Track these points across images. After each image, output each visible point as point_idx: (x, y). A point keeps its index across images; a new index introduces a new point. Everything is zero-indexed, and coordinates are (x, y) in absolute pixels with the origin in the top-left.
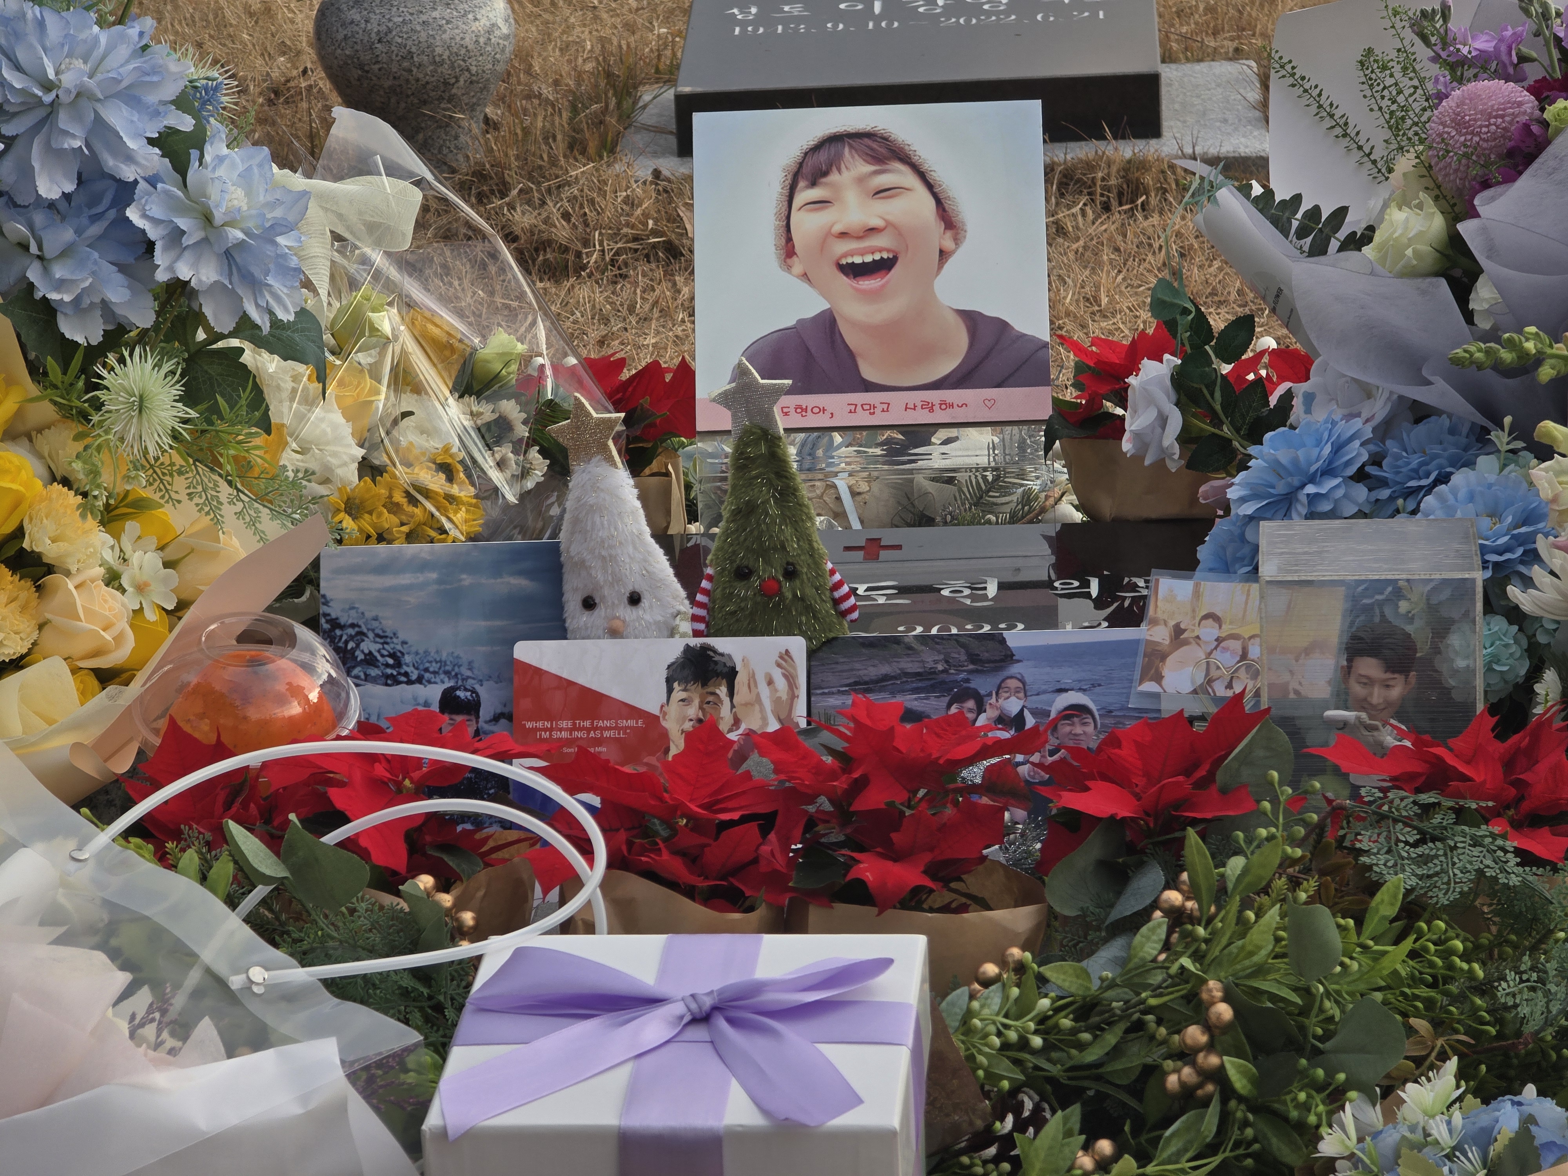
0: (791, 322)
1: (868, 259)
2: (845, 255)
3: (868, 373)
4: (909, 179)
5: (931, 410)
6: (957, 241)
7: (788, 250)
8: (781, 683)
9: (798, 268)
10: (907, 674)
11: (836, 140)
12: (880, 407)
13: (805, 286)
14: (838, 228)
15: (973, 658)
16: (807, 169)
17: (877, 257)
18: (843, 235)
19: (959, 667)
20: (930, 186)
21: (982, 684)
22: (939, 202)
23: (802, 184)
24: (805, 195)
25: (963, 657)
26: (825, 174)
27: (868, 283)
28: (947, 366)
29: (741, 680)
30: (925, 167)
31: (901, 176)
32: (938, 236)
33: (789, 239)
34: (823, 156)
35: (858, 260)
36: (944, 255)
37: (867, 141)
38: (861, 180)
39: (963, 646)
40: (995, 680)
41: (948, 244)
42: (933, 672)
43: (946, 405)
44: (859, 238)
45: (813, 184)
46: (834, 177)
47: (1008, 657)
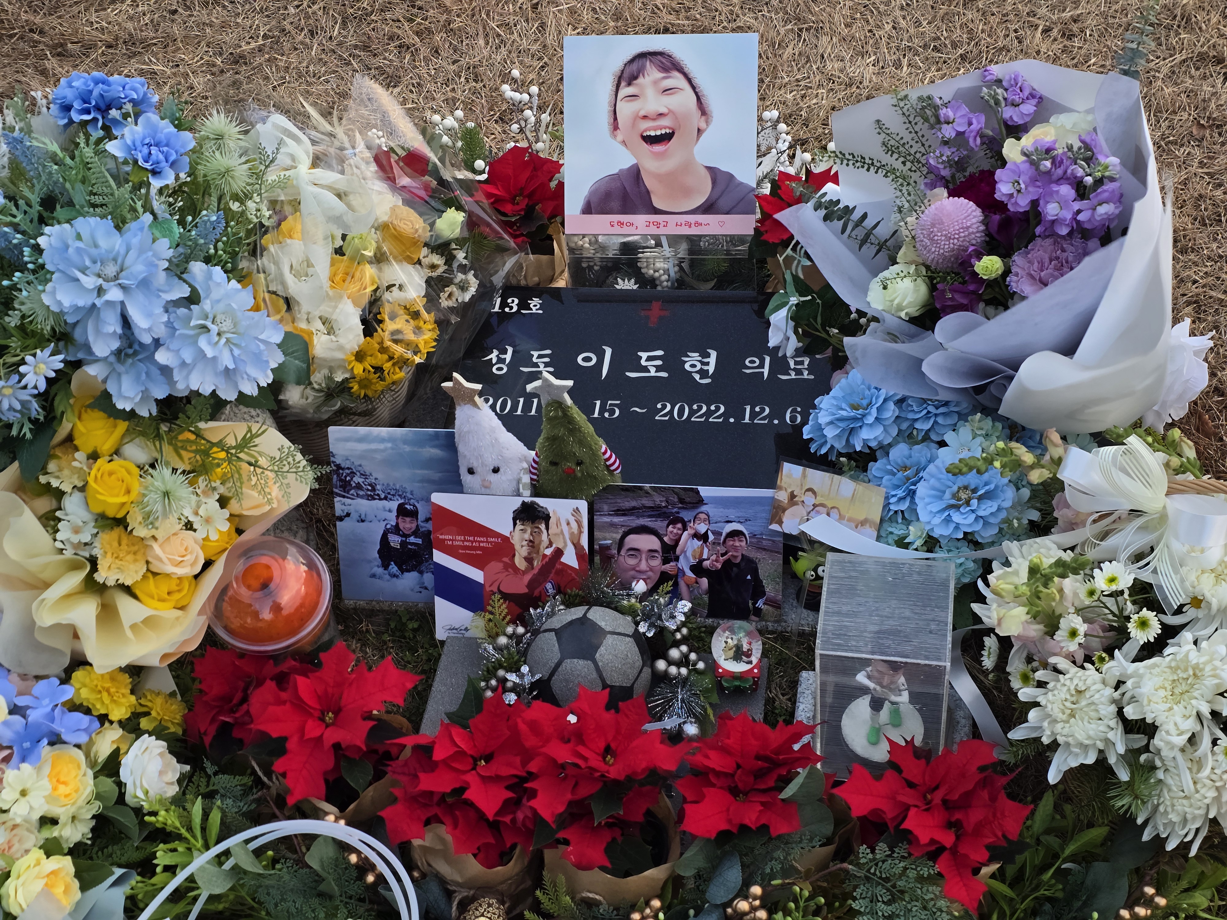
0: (616, 171)
1: (658, 133)
2: (645, 131)
3: (657, 203)
4: (681, 82)
5: (690, 226)
6: (707, 123)
7: (615, 126)
8: (574, 525)
9: (620, 137)
10: (645, 507)
11: (642, 56)
12: (663, 224)
13: (624, 148)
14: (642, 113)
15: (681, 501)
16: (625, 75)
17: (663, 132)
18: (645, 117)
19: (674, 505)
20: (694, 88)
21: (686, 515)
22: (698, 98)
23: (623, 84)
24: (625, 91)
25: (676, 500)
26: (636, 78)
27: (658, 148)
28: (699, 201)
29: (552, 521)
30: (691, 75)
31: (677, 80)
32: (697, 120)
33: (615, 119)
34: (634, 67)
35: (653, 133)
36: (700, 131)
37: (659, 57)
38: (656, 82)
39: (676, 494)
40: (694, 513)
41: (703, 125)
42: (659, 507)
43: (698, 224)
44: (654, 119)
45: (629, 84)
46: (640, 80)
47: (700, 501)
